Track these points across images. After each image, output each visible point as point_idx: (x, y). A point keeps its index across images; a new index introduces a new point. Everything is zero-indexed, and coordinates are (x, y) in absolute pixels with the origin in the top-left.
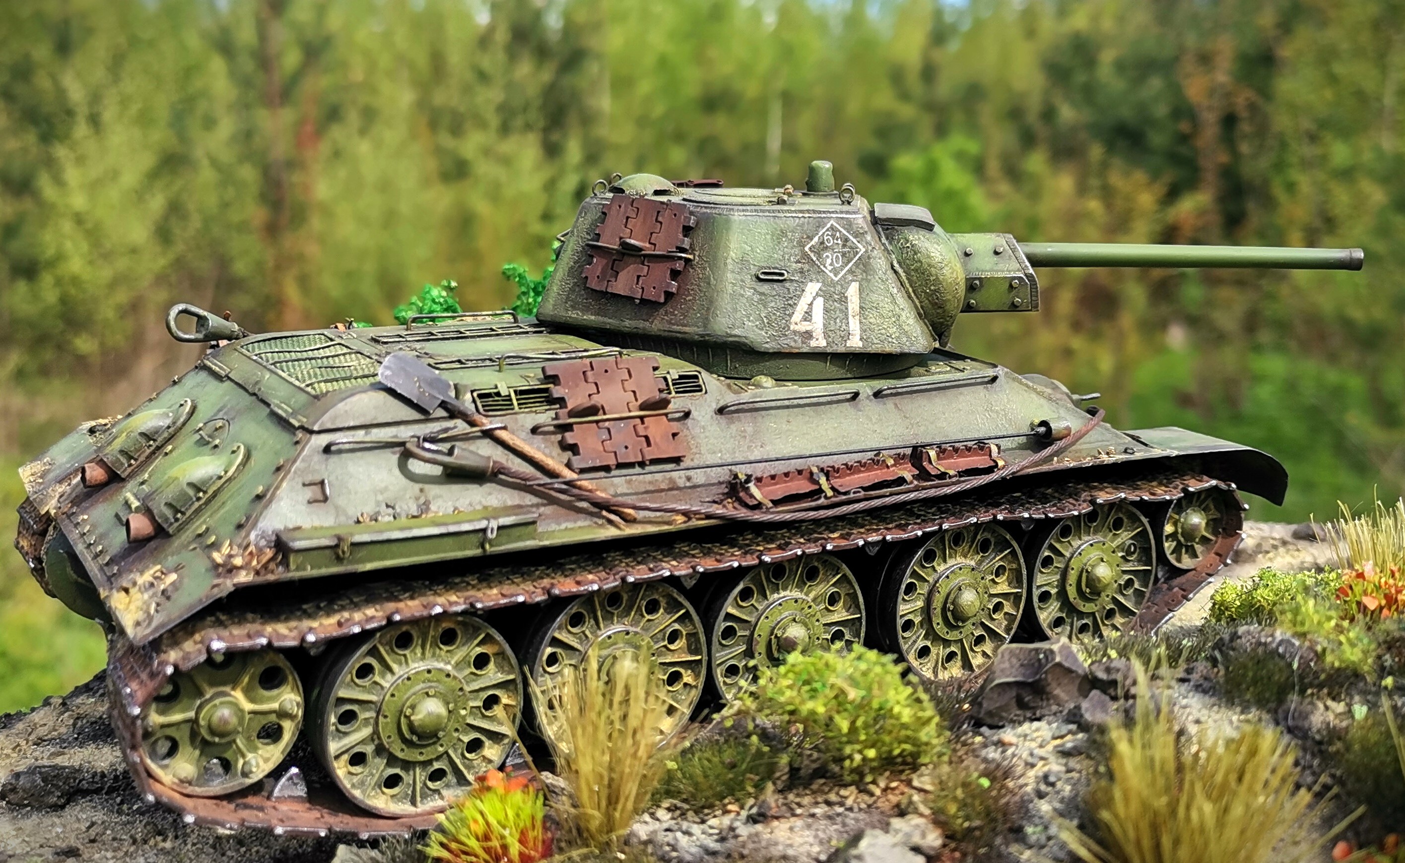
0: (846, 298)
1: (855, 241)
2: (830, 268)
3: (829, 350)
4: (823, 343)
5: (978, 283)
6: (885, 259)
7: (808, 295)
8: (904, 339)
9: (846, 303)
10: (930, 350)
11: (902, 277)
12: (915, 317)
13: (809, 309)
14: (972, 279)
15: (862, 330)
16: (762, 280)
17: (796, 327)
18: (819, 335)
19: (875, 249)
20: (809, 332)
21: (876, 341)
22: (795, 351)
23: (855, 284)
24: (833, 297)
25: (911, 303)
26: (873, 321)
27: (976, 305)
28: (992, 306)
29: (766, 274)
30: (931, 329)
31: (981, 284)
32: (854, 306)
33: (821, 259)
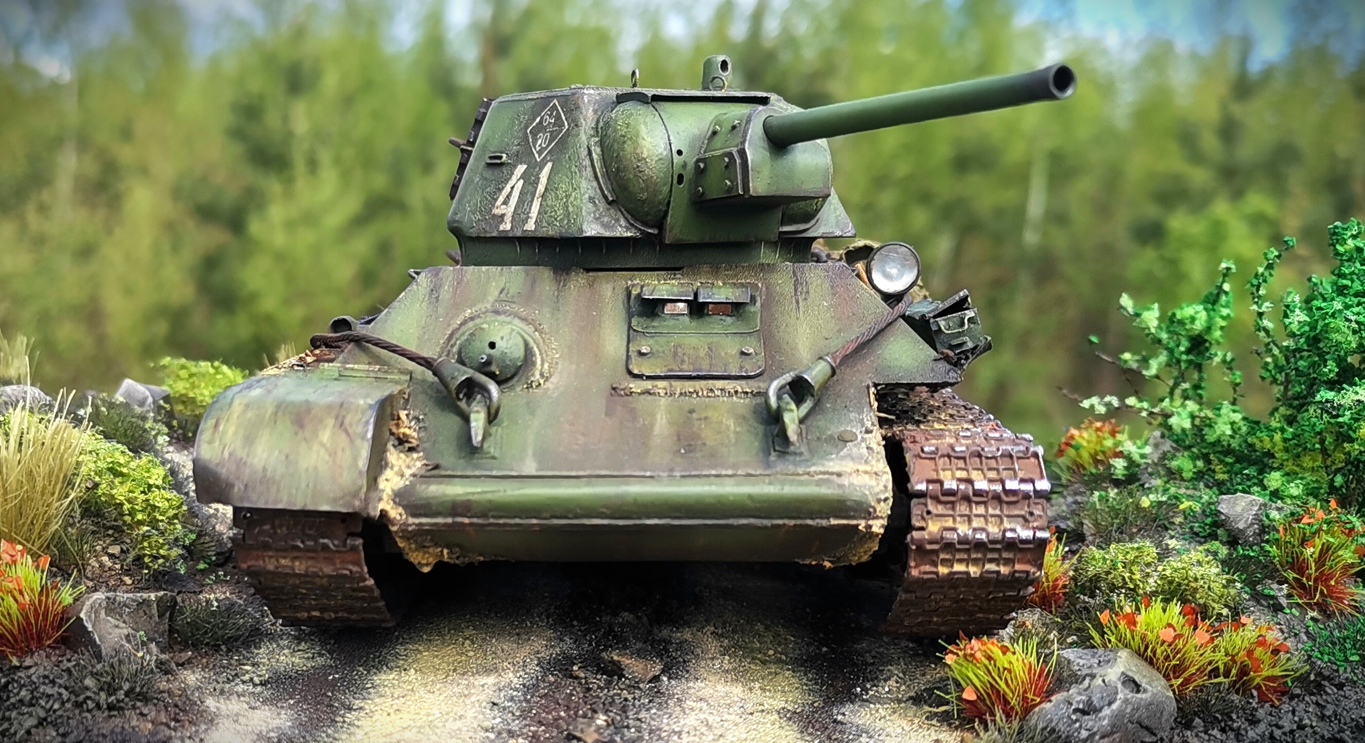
0: (539, 178)
1: (564, 118)
2: (538, 148)
3: (510, 235)
4: (508, 227)
5: (702, 165)
6: (585, 136)
7: (514, 179)
8: (566, 222)
9: (537, 184)
10: (588, 234)
11: (595, 156)
12: (590, 198)
13: (511, 192)
14: (699, 161)
15: (539, 213)
16: (489, 165)
17: (496, 211)
18: (508, 219)
19: (577, 125)
20: (503, 216)
21: (545, 224)
22: (488, 235)
23: (550, 165)
24: (530, 180)
25: (595, 184)
26: (549, 203)
27: (703, 193)
28: (714, 193)
29: (491, 158)
30: (629, 217)
31: (705, 166)
32: (541, 188)
33: (535, 141)
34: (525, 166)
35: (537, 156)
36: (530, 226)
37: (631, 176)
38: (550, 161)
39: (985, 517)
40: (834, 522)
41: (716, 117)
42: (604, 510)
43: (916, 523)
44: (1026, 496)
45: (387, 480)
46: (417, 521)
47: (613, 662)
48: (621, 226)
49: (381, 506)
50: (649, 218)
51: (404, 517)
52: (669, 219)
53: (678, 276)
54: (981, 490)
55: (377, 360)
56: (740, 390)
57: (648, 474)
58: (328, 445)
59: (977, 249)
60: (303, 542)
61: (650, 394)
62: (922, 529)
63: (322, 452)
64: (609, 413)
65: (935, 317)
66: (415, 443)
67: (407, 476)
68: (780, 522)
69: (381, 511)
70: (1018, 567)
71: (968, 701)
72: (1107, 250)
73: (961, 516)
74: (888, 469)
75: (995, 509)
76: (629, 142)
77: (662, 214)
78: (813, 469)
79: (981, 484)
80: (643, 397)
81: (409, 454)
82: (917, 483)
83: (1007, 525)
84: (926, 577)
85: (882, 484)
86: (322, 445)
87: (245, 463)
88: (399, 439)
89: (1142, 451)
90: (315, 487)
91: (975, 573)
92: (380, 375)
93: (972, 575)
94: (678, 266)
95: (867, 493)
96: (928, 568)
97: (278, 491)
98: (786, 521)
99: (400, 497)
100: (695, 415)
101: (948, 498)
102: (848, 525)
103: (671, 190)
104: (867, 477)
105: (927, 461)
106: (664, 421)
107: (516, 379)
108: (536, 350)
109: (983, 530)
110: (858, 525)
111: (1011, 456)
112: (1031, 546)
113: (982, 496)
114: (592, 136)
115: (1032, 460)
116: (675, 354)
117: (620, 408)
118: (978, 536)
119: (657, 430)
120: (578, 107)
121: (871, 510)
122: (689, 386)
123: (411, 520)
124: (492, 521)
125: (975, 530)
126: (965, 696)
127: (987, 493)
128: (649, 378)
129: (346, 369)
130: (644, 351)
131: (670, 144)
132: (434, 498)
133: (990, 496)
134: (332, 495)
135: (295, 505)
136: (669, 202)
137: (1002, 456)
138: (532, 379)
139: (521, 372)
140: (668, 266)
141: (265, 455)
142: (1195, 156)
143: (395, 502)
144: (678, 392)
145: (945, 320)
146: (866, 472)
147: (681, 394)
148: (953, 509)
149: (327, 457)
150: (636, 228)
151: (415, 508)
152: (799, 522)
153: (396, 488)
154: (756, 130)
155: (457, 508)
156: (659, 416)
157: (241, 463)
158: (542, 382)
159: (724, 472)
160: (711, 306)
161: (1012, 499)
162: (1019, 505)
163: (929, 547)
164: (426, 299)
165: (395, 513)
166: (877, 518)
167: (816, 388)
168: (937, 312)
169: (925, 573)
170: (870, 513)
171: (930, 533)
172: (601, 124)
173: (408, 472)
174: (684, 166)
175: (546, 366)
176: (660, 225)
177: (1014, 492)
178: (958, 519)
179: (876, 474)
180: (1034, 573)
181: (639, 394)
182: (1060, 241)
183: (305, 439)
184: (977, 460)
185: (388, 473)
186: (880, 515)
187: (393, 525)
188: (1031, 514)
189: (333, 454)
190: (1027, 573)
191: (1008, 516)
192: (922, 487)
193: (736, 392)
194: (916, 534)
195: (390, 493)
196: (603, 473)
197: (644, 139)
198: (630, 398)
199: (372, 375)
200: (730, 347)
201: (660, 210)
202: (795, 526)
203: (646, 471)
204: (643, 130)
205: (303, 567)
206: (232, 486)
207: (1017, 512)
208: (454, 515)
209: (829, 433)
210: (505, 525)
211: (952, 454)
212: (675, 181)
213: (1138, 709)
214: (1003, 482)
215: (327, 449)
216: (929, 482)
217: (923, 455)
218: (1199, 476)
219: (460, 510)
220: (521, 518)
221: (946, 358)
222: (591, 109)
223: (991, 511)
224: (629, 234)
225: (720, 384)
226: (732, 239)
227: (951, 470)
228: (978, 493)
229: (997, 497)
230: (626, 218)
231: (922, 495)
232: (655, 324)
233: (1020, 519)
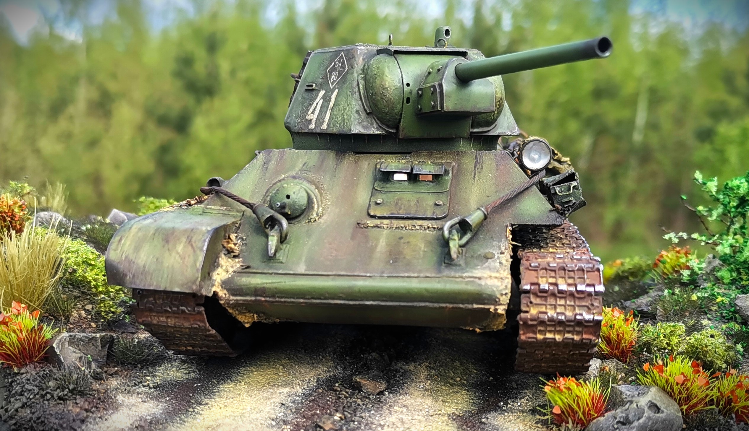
0: (331, 99)
1: (346, 63)
2: (332, 81)
3: (314, 131)
4: (313, 126)
5: (420, 92)
6: (356, 75)
7: (319, 98)
8: (342, 124)
9: (330, 102)
10: (354, 132)
11: (361, 86)
12: (357, 111)
13: (316, 106)
14: (420, 89)
15: (329, 119)
16: (307, 90)
17: (308, 117)
18: (313, 122)
19: (352, 67)
20: (311, 120)
21: (332, 126)
22: (303, 131)
23: (337, 91)
24: (326, 99)
25: (360, 102)
26: (335, 113)
27: (421, 109)
28: (426, 110)
29: (308, 86)
30: (379, 122)
31: (422, 93)
32: (331, 104)
33: (331, 76)
34: (324, 91)
35: (331, 85)
36: (324, 127)
37: (379, 98)
38: (337, 88)
39: (564, 306)
40: (475, 306)
41: (432, 64)
42: (341, 295)
43: (524, 308)
44: (590, 294)
45: (218, 274)
46: (235, 298)
47: (357, 382)
48: (374, 127)
49: (214, 289)
50: (390, 123)
51: (228, 295)
52: (401, 124)
53: (408, 157)
54: (562, 290)
55: (225, 204)
56: (431, 226)
57: (368, 275)
58: (181, 253)
59: (606, 144)
60: (170, 308)
61: (378, 227)
62: (527, 312)
63: (177, 257)
64: (353, 238)
65: (553, 185)
66: (237, 252)
67: (230, 272)
68: (444, 305)
69: (214, 292)
70: (585, 336)
71: (556, 414)
72: (681, 145)
73: (551, 305)
74: (509, 276)
75: (570, 301)
76: (378, 78)
77: (398, 121)
78: (464, 275)
79: (563, 287)
80: (374, 229)
81: (233, 259)
82: (525, 285)
83: (577, 311)
84: (530, 340)
85: (504, 284)
86: (178, 253)
87: (134, 262)
88: (227, 250)
89: (700, 266)
90: (172, 277)
91: (559, 339)
92: (226, 212)
93: (557, 340)
94: (409, 151)
95: (495, 289)
96: (531, 335)
97: (151, 279)
98: (448, 305)
99: (225, 284)
100: (402, 241)
101: (543, 294)
102: (484, 308)
103: (402, 106)
104: (496, 280)
105: (533, 272)
106: (384, 243)
107: (302, 217)
108: (315, 200)
109: (563, 314)
110: (489, 309)
111: (583, 270)
112: (592, 324)
113: (563, 293)
114: (361, 74)
115: (596, 273)
116: (397, 204)
117: (359, 235)
118: (560, 317)
119: (379, 249)
120: (353, 57)
121: (497, 300)
122: (402, 223)
123: (232, 298)
124: (277, 299)
125: (558, 314)
126: (554, 411)
127: (566, 291)
128: (380, 218)
129: (207, 208)
130: (378, 202)
131: (402, 80)
132: (244, 285)
133: (568, 293)
134: (181, 282)
135: (160, 287)
136: (401, 114)
137: (578, 270)
138: (311, 217)
139: (305, 212)
140: (404, 151)
141: (145, 258)
142: (733, 90)
143: (222, 287)
144: (395, 227)
145: (559, 187)
146: (496, 278)
147: (396, 228)
148: (546, 301)
149: (179, 260)
150: (383, 129)
151: (234, 290)
152: (455, 305)
153: (223, 279)
154: (450, 72)
155: (258, 291)
156: (381, 240)
157: (131, 263)
158: (317, 219)
159: (412, 275)
160: (420, 176)
161: (582, 296)
162: (585, 300)
163: (530, 323)
164: (261, 168)
165: (222, 293)
166: (501, 304)
167: (473, 226)
168: (555, 182)
169: (529, 338)
170: (496, 302)
171: (531, 315)
172: (366, 67)
173: (231, 270)
174: (411, 92)
175: (320, 209)
176: (397, 127)
177: (582, 292)
178: (548, 307)
179: (501, 278)
180: (595, 340)
181: (372, 227)
182: (654, 140)
183: (169, 249)
184: (563, 272)
185: (219, 270)
186: (502, 302)
187: (221, 300)
188: (592, 305)
189: (183, 258)
190: (591, 340)
191: (579, 306)
192: (527, 287)
193: (428, 227)
194: (523, 315)
195: (220, 282)
196: (342, 273)
197: (386, 76)
198: (366, 229)
199: (221, 212)
200: (429, 200)
201: (396, 119)
202: (453, 308)
203: (367, 272)
204: (387, 71)
205: (173, 322)
206: (126, 275)
207: (584, 304)
208: (256, 295)
209: (479, 253)
210: (285, 302)
211: (548, 268)
212: (405, 102)
213: (656, 423)
214: (576, 286)
215: (180, 256)
216: (532, 284)
217: (530, 268)
218: (733, 282)
219: (259, 293)
220: (294, 298)
221: (557, 210)
222: (361, 58)
223: (568, 303)
224: (379, 132)
225: (420, 222)
226: (441, 137)
227: (546, 277)
228: (561, 292)
229: (572, 294)
230: (377, 123)
231: (527, 292)
232: (388, 186)
233: (586, 308)
